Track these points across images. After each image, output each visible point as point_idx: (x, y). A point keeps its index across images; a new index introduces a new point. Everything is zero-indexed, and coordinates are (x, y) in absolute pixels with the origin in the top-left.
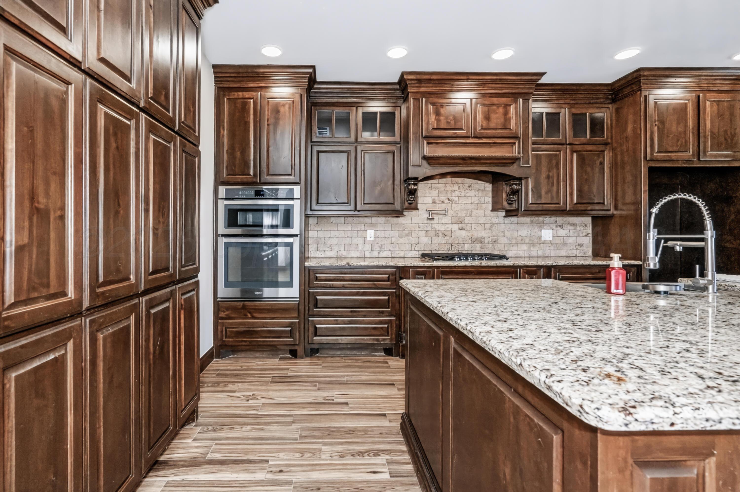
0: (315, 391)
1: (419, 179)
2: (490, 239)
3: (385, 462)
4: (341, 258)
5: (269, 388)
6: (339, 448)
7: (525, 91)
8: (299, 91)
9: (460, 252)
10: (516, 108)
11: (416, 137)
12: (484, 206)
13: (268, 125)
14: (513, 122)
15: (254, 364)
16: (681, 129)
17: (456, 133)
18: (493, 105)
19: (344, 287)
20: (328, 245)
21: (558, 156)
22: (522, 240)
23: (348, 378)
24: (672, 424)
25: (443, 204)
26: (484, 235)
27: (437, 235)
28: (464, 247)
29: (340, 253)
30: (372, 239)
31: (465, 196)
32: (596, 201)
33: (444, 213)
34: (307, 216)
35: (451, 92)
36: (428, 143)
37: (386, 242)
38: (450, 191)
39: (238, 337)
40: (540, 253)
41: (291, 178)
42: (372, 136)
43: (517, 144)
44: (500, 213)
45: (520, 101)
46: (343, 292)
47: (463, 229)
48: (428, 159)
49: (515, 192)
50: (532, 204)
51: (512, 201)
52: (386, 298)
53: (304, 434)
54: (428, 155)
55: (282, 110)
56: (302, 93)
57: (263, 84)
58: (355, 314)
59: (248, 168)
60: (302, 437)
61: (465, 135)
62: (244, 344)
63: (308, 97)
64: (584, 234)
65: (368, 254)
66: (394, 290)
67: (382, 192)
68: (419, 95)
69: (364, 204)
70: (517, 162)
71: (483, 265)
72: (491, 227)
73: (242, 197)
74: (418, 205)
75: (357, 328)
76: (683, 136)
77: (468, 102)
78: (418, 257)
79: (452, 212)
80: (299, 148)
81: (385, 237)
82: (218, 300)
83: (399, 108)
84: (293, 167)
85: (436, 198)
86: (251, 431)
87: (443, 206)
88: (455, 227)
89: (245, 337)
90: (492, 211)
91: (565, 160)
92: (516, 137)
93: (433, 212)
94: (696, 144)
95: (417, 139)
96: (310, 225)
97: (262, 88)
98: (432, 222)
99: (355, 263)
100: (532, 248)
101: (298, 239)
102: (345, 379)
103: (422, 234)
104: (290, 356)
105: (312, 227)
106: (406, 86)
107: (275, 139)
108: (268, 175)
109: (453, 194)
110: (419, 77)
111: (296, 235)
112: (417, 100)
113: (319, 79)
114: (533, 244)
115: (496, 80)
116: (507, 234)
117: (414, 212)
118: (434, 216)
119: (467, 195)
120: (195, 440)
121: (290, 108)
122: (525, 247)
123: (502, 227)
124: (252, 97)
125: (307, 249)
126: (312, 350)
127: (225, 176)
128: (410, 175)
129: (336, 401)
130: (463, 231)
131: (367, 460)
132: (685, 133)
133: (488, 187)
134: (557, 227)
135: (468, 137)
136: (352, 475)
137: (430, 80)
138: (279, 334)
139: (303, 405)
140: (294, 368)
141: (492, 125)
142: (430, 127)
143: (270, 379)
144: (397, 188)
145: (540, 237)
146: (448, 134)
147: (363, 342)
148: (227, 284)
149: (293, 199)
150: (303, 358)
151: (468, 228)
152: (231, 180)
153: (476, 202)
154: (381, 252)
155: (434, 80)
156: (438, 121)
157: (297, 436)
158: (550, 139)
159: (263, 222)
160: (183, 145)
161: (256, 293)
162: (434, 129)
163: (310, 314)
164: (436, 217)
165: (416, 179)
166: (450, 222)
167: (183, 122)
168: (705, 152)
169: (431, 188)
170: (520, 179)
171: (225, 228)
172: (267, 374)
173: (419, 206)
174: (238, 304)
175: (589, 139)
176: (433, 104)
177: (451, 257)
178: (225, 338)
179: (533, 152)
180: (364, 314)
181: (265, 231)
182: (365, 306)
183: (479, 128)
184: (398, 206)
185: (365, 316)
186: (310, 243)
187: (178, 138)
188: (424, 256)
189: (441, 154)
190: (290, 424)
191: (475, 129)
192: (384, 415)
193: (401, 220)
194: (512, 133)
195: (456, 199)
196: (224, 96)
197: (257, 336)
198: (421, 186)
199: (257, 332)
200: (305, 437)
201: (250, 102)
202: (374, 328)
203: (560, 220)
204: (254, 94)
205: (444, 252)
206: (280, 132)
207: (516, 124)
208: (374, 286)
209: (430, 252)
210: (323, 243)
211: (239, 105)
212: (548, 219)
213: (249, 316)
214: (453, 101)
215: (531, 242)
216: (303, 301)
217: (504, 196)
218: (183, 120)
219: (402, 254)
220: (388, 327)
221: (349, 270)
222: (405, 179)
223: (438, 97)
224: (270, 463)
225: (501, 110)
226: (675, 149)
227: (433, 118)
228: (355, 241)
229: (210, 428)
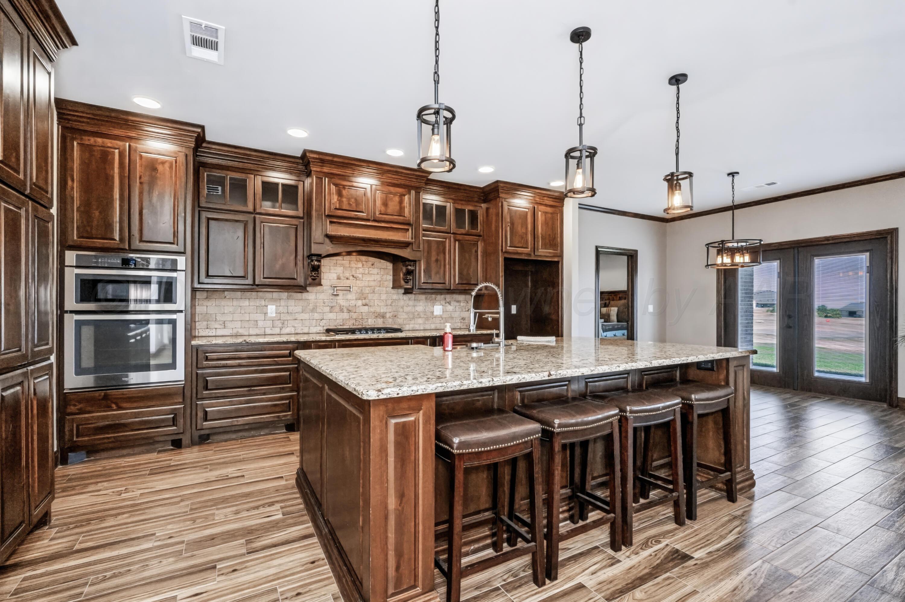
0: (207, 472)
1: (322, 256)
2: (391, 314)
3: (279, 508)
4: (236, 336)
5: (147, 479)
6: (234, 509)
7: (417, 184)
8: (184, 150)
9: (364, 326)
10: (410, 199)
11: (318, 215)
12: (386, 283)
13: (141, 183)
14: (407, 211)
15: (123, 462)
16: (524, 231)
17: (357, 215)
18: (391, 193)
19: (240, 366)
20: (221, 322)
21: (445, 242)
22: (418, 315)
23: (245, 456)
24: (398, 394)
25: (348, 281)
26: (385, 311)
27: (342, 310)
28: (368, 321)
29: (235, 331)
30: (274, 315)
31: (369, 273)
32: (472, 283)
33: (348, 289)
34: (194, 290)
35: (353, 175)
36: (331, 222)
37: (289, 318)
38: (354, 269)
39: (98, 434)
40: (433, 327)
41: (174, 248)
42: (274, 207)
43: (410, 230)
44: (400, 290)
45: (413, 192)
46: (240, 371)
47: (366, 305)
48: (331, 238)
49: (409, 273)
50: (424, 283)
51: (408, 280)
52: (288, 373)
53: (194, 507)
54: (330, 233)
55: (160, 168)
56: (188, 153)
57: (133, 134)
58: (253, 393)
59: (112, 231)
60: (191, 509)
61: (365, 218)
62: (106, 441)
63: (195, 155)
64: (467, 310)
65: (268, 331)
66: (296, 366)
67: (283, 267)
68: (322, 174)
69: (264, 278)
70: (410, 246)
71: (380, 337)
72: (392, 302)
73: (103, 265)
74: (322, 280)
75: (255, 407)
76: (525, 236)
77: (368, 187)
78: (323, 333)
79: (356, 288)
80: (183, 214)
81: (288, 313)
82: (65, 391)
83: (302, 183)
84: (175, 234)
85: (341, 275)
86: (129, 517)
87: (348, 283)
88: (360, 303)
89: (108, 433)
90: (393, 288)
91: (450, 246)
92: (409, 224)
93: (338, 288)
94: (533, 242)
95: (319, 217)
96: (197, 300)
97: (130, 138)
98: (338, 298)
99: (253, 340)
100: (426, 322)
101: (183, 315)
102: (241, 457)
103: (327, 309)
104: (172, 447)
105: (200, 303)
106: (309, 162)
107: (150, 201)
108: (141, 241)
109: (357, 271)
110: (321, 157)
111: (181, 311)
112: (319, 179)
113: (208, 138)
114: (427, 319)
115: (392, 171)
116: (406, 309)
117: (319, 288)
118: (339, 291)
119: (370, 272)
120: (52, 540)
121: (171, 167)
122: (420, 321)
123: (402, 303)
124: (117, 147)
125: (193, 327)
126: (201, 437)
127: (75, 238)
128: (312, 252)
129: (230, 476)
130: (366, 307)
131: (262, 510)
132: (526, 234)
133: (390, 266)
134: (446, 303)
135: (368, 220)
136: (246, 523)
137: (332, 161)
138: (157, 424)
139: (192, 486)
140: (178, 458)
141: (389, 211)
142: (333, 207)
143: (148, 472)
144: (300, 264)
145: (433, 312)
146: (350, 216)
147: (262, 420)
148: (80, 371)
149: (176, 270)
150: (189, 447)
151: (372, 304)
152: (84, 244)
153: (379, 279)
154: (284, 329)
155: (336, 162)
156: (340, 202)
157: (188, 509)
158: (438, 228)
159: (128, 297)
160: (35, 210)
161: (123, 379)
162: (336, 209)
163: (198, 397)
164: (340, 293)
165: (319, 255)
166: (354, 298)
167: (34, 184)
168: (538, 249)
169: (336, 265)
170: (415, 261)
171: (76, 302)
172: (142, 468)
173: (323, 282)
174: (97, 394)
175: (468, 231)
176: (336, 185)
177: (353, 331)
178: (77, 437)
179: (424, 238)
180: (263, 391)
181: (132, 307)
182: (263, 384)
183: (377, 213)
184: (301, 281)
185: (264, 394)
186: (197, 320)
187: (30, 202)
188: (328, 331)
189: (342, 234)
190: (178, 503)
191: (375, 213)
192: (282, 477)
193: (305, 295)
194: (406, 220)
195: (360, 276)
196: (73, 139)
197: (127, 429)
198: (325, 262)
199: (125, 425)
200: (196, 509)
201: (113, 153)
202: (275, 405)
203: (448, 297)
204: (120, 143)
205: (348, 327)
206: (157, 193)
207: (410, 212)
208: (274, 363)
209: (335, 327)
210: (215, 320)
211: (97, 155)
212: (439, 297)
213: (114, 406)
214: (355, 184)
215: (425, 317)
216: (189, 383)
217: (402, 275)
218: (34, 180)
219: (306, 330)
220: (289, 402)
221: (246, 348)
222: (308, 254)
223: (340, 179)
224: (157, 535)
225: (397, 199)
226: (520, 245)
227: (335, 198)
228: (254, 317)
229: (71, 526)
